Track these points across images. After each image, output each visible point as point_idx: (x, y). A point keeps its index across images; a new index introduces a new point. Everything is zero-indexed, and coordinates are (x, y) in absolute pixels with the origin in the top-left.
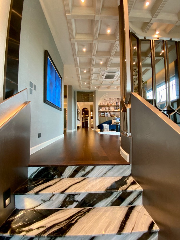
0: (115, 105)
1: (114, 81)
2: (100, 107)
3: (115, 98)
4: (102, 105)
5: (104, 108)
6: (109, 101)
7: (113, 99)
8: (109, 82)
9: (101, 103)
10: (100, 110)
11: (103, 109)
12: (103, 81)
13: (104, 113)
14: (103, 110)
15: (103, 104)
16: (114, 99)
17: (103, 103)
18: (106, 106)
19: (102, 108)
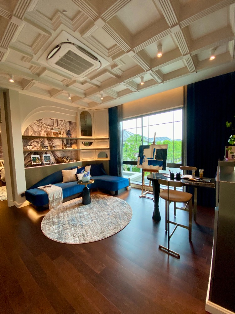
0: (65, 136)
1: (75, 81)
2: (26, 139)
3: (64, 121)
4: (30, 134)
5: (37, 142)
6: (49, 125)
7: (60, 122)
8: (62, 78)
9: (28, 128)
10: (28, 147)
11: (35, 144)
12: (44, 69)
13: (39, 156)
14: (35, 146)
15: (34, 131)
16: (62, 123)
17: (36, 130)
18: (43, 138)
19: (32, 141)
